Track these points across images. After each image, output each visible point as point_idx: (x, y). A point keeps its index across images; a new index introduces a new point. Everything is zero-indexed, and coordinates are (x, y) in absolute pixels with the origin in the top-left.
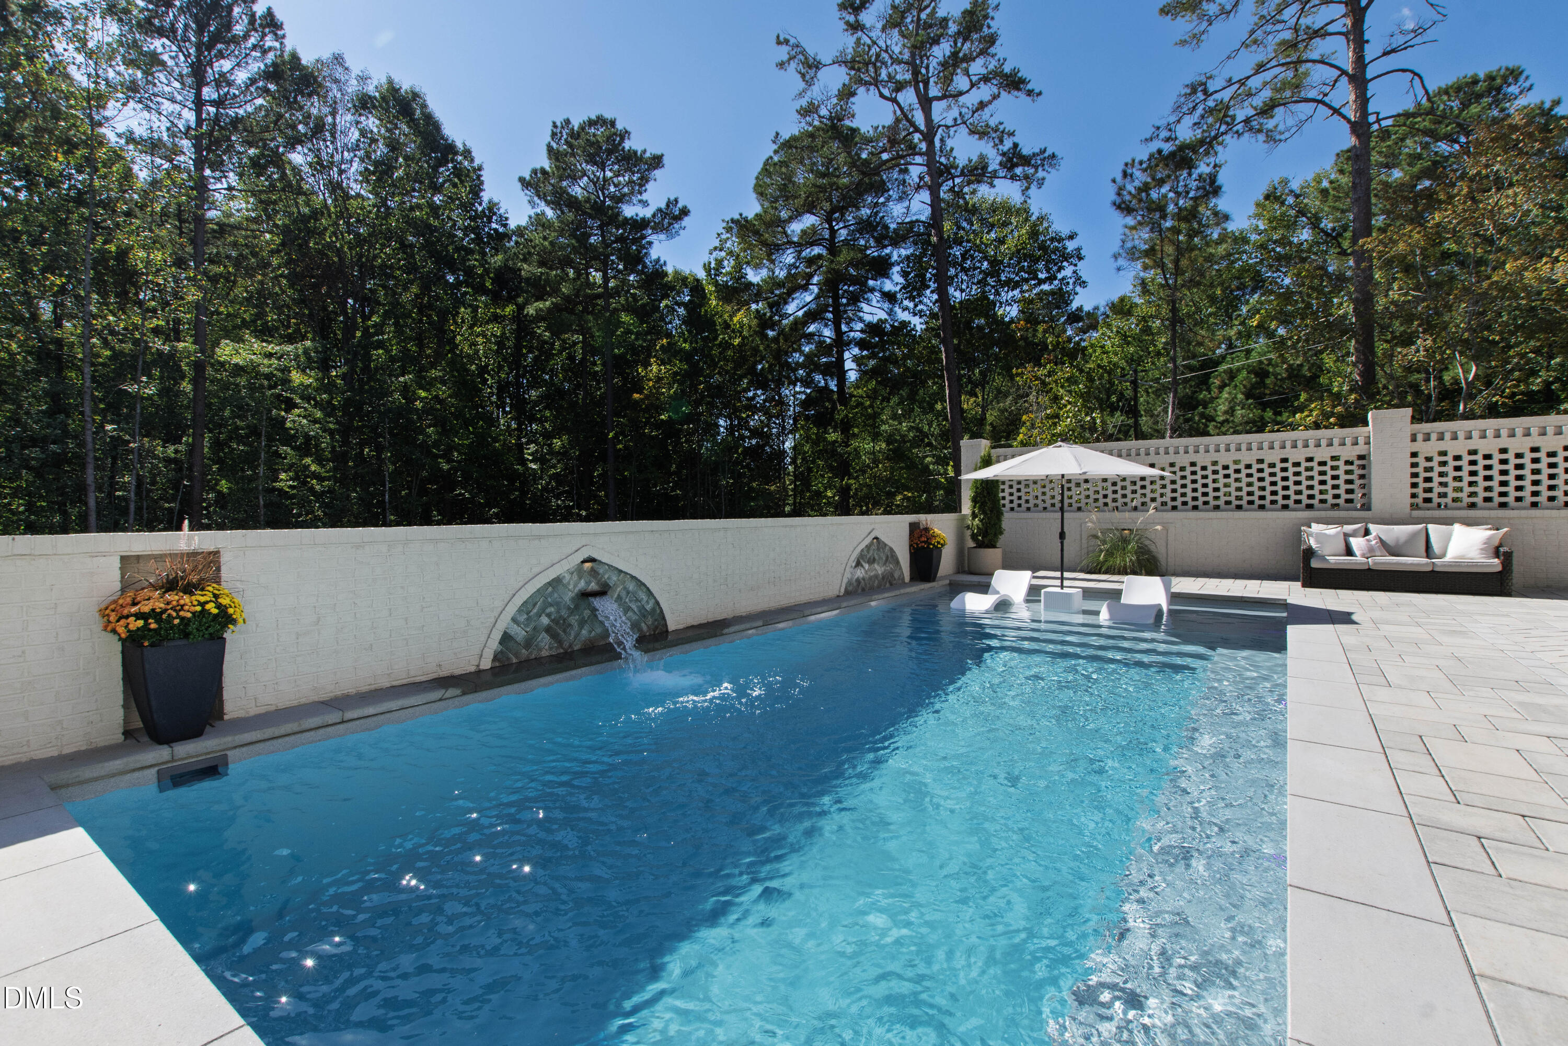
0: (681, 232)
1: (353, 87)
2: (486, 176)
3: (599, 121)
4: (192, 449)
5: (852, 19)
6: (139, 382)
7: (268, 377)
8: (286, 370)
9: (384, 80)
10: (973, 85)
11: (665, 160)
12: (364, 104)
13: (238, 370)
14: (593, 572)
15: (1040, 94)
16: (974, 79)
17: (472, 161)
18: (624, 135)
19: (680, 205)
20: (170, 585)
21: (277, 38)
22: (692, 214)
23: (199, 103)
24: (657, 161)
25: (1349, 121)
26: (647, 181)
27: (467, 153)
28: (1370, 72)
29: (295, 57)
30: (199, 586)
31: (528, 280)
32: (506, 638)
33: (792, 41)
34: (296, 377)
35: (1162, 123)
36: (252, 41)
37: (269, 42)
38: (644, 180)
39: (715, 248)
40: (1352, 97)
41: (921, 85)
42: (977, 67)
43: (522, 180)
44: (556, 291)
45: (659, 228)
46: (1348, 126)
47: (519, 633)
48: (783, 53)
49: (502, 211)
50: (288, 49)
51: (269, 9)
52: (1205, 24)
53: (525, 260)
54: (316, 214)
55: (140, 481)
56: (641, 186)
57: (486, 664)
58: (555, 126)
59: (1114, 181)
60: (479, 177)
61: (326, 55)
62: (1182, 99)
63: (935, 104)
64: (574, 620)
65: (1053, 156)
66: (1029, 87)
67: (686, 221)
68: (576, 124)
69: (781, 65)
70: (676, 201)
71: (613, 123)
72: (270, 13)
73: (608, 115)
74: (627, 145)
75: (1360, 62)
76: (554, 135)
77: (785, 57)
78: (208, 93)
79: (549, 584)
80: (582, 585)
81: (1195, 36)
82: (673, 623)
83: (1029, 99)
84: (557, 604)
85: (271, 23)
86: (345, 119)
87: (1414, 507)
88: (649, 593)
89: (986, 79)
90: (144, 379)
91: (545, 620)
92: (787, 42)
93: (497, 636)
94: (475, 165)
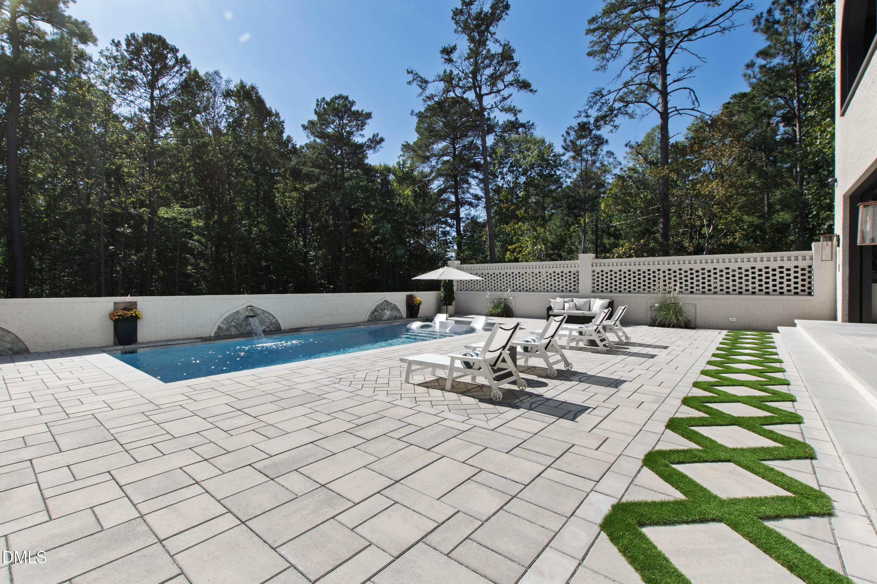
0: (381, 149)
1: (223, 86)
2: (286, 125)
3: (340, 97)
4: (148, 255)
5: (447, 57)
6: (124, 227)
7: (182, 223)
8: (189, 220)
9: (239, 82)
10: (505, 87)
11: (373, 115)
12: (228, 94)
13: (167, 219)
14: (251, 310)
15: (536, 91)
16: (506, 83)
17: (279, 118)
18: (353, 103)
19: (379, 137)
20: (125, 309)
21: (187, 67)
22: (385, 141)
23: (152, 98)
24: (369, 116)
25: (659, 112)
26: (365, 124)
27: (277, 115)
28: (669, 89)
29: (196, 72)
30: (131, 309)
31: (305, 174)
32: (219, 328)
33: (414, 72)
34: (194, 223)
35: (582, 109)
36: (176, 68)
37: (184, 69)
38: (363, 124)
39: (401, 155)
40: (660, 101)
41: (478, 89)
42: (509, 78)
43: (303, 126)
44: (318, 179)
45: (369, 147)
46: (659, 114)
47: (224, 327)
48: (410, 77)
49: (293, 142)
50: (193, 68)
51: (184, 55)
52: (605, 62)
53: (303, 165)
54: (205, 145)
55: (124, 269)
56: (362, 127)
57: (213, 335)
58: (318, 101)
59: (563, 136)
60: (282, 126)
61: (211, 71)
62: (590, 99)
63: (485, 98)
64: (244, 324)
65: (533, 124)
66: (531, 88)
67: (383, 144)
68: (328, 99)
69: (409, 83)
70: (377, 135)
71: (347, 98)
72: (184, 57)
73: (344, 94)
74: (354, 108)
75: (665, 85)
76: (317, 105)
77: (411, 79)
78: (157, 93)
79: (235, 313)
80: (247, 314)
81: (602, 67)
82: (283, 327)
83: (532, 93)
84: (238, 319)
85: (184, 61)
86: (219, 100)
87: (593, 291)
88: (274, 317)
89: (511, 84)
90: (126, 225)
91: (233, 324)
92: (412, 72)
93: (216, 327)
94: (281, 120)
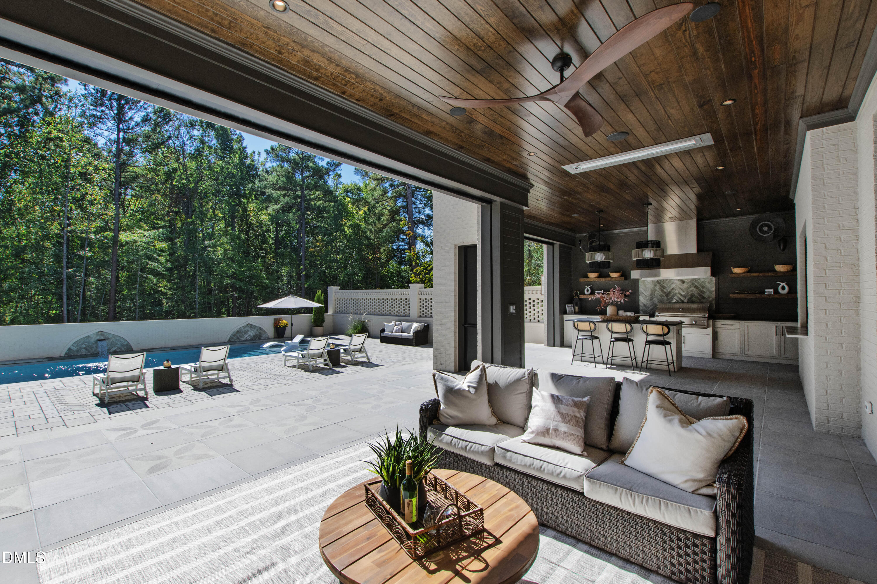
6: (85, 250)
7: (142, 245)
12: (191, 125)
14: (102, 334)
23: (118, 131)
31: (268, 196)
32: (69, 349)
34: (157, 244)
44: (277, 201)
47: (74, 349)
53: (265, 188)
54: (174, 170)
57: (63, 355)
64: (94, 346)
79: (85, 337)
80: (98, 338)
82: (135, 348)
84: (89, 342)
86: (184, 130)
87: (420, 316)
88: (126, 340)
90: (88, 249)
91: (84, 346)
93: (66, 349)
